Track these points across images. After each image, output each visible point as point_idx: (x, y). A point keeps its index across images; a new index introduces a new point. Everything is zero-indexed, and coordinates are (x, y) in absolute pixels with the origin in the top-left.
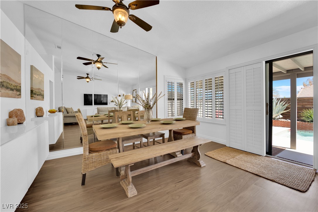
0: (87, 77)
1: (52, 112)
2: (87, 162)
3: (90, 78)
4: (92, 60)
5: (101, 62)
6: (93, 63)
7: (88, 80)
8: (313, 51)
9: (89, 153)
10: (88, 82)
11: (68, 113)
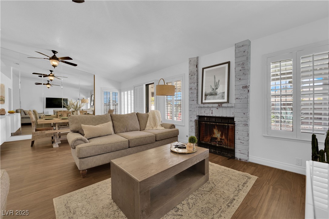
0: (48, 84)
1: (11, 113)
2: (34, 135)
3: (50, 85)
4: (42, 74)
5: (53, 76)
6: (43, 76)
7: (48, 86)
8: (154, 83)
9: (36, 131)
10: (49, 88)
11: (25, 115)
